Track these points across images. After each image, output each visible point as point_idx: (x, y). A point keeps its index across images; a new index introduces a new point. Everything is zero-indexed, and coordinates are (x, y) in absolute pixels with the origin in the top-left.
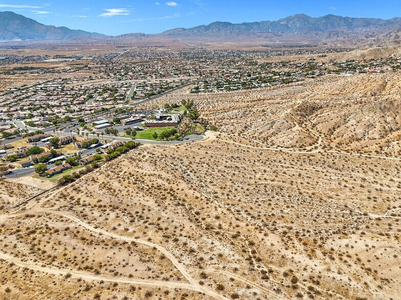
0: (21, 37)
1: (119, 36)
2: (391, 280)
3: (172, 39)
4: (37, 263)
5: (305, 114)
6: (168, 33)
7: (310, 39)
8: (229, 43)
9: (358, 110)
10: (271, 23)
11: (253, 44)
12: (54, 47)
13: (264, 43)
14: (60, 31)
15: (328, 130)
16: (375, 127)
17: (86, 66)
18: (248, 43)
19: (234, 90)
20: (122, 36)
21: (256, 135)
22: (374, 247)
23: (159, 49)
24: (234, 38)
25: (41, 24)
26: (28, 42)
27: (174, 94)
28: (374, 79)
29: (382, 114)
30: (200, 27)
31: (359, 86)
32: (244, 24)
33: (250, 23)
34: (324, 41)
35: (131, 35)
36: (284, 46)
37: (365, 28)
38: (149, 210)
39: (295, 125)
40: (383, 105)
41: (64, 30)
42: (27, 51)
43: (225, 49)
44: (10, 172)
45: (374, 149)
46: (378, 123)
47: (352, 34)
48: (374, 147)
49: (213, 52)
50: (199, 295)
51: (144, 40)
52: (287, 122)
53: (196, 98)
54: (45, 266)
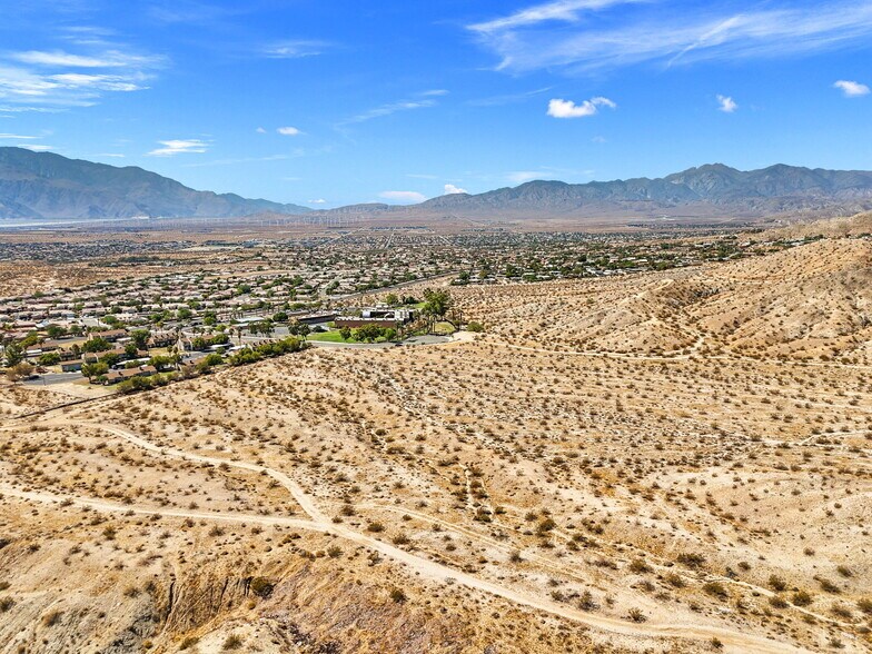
0: (148, 213)
1: (337, 210)
2: (776, 531)
3: (441, 215)
4: (16, 486)
5: (677, 303)
6: (434, 203)
7: (738, 212)
8: (560, 221)
9: (793, 289)
10: (651, 181)
11: (611, 221)
12: (205, 229)
13: (636, 220)
14: (224, 201)
15: (722, 324)
16: (828, 318)
17: (259, 255)
18: (601, 220)
19: (542, 280)
20: (342, 209)
21: (562, 336)
22: (753, 481)
23: (412, 231)
24: (570, 211)
25: (189, 189)
26: (161, 220)
27: (414, 287)
28: (847, 248)
29: (846, 293)
30: (499, 191)
31: (812, 260)
32: (593, 184)
33: (605, 183)
34: (771, 216)
35: (360, 207)
36: (679, 225)
37: (861, 190)
38: (281, 426)
39: (649, 318)
40: (849, 276)
41: (232, 199)
42: (155, 234)
43: (550, 230)
44: (37, 377)
45: (817, 353)
46: (836, 310)
47: (833, 203)
48: (819, 349)
49: (523, 237)
50: (325, 538)
51: (385, 216)
52: (633, 312)
53: (456, 292)
54: (29, 490)
